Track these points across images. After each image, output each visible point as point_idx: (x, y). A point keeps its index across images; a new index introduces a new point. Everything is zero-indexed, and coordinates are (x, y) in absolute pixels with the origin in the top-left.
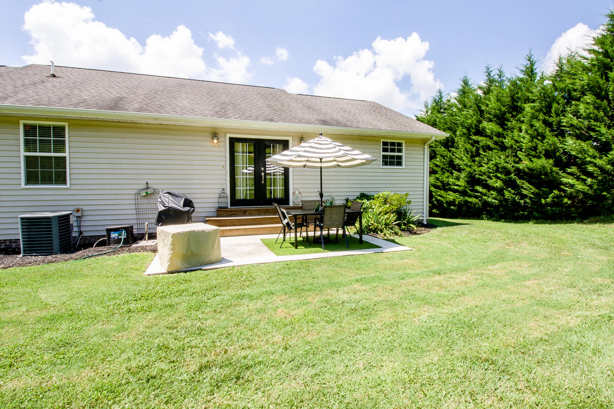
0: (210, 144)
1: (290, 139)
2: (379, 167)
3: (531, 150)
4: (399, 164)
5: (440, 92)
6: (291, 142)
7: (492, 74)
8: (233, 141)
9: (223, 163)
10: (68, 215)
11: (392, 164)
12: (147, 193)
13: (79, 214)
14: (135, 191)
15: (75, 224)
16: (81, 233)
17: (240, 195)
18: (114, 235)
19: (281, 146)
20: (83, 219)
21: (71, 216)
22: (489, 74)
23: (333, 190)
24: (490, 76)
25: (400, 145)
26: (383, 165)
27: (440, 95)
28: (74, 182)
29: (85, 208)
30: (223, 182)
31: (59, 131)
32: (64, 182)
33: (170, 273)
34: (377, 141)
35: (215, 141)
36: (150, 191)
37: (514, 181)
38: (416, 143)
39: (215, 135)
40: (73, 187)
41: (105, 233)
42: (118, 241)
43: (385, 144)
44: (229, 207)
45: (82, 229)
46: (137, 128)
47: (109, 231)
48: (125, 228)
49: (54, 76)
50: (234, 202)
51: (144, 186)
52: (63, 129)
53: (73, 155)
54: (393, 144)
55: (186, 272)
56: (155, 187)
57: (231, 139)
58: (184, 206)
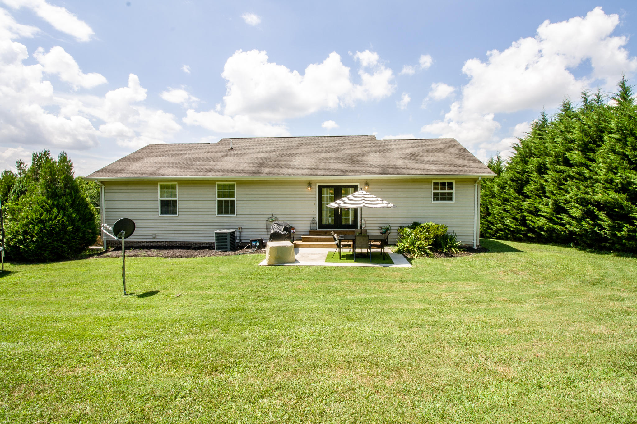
0: (306, 190)
1: (358, 184)
2: (430, 202)
3: (607, 182)
4: (451, 199)
5: (543, 116)
6: (359, 186)
7: (589, 99)
8: (321, 188)
9: (314, 202)
10: (235, 232)
11: (443, 199)
12: (272, 220)
13: (240, 231)
14: (266, 219)
15: (238, 236)
16: (241, 240)
17: (325, 222)
18: (254, 243)
19: (353, 189)
20: (242, 233)
22: (586, 100)
23: (390, 219)
24: (587, 101)
25: (451, 184)
26: (434, 200)
27: (544, 118)
28: (238, 213)
29: (243, 227)
30: (314, 213)
31: (232, 187)
32: (234, 213)
33: (269, 265)
34: (428, 182)
35: (309, 188)
36: (274, 219)
37: (593, 212)
39: (310, 184)
40: (237, 216)
41: (250, 242)
42: (255, 247)
43: (435, 184)
44: (318, 229)
45: (242, 238)
46: (268, 183)
47: (252, 241)
48: (259, 240)
49: (232, 149)
50: (321, 226)
51: (271, 216)
52: (234, 185)
53: (238, 199)
54: (443, 184)
55: (276, 266)
56: (276, 216)
57: (319, 186)
58: (283, 231)
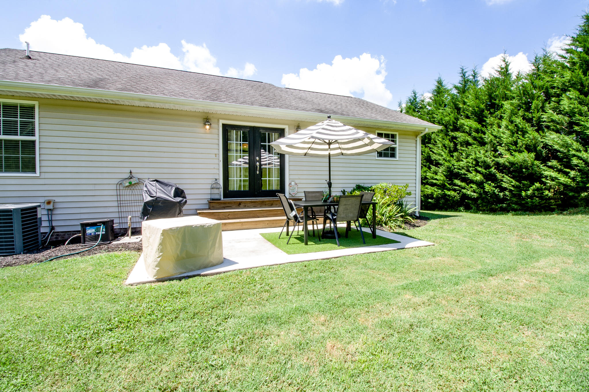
0: (202, 130)
1: (286, 127)
2: (373, 158)
3: (512, 144)
4: (393, 155)
5: (414, 93)
6: (287, 131)
7: (467, 75)
8: (227, 129)
9: (216, 152)
10: (35, 208)
11: (386, 155)
12: (130, 183)
13: (51, 207)
14: (116, 181)
15: (45, 218)
16: (53, 228)
17: (234, 186)
18: (90, 231)
19: (277, 135)
20: (55, 212)
21: (39, 209)
22: (464, 75)
24: (465, 76)
25: (394, 136)
26: (377, 157)
27: (415, 96)
28: (44, 169)
29: (57, 200)
30: (216, 171)
31: (28, 111)
32: (34, 170)
33: (159, 281)
35: (208, 127)
36: (133, 181)
37: (494, 175)
38: (409, 135)
39: (207, 120)
40: (43, 175)
41: (79, 228)
42: (95, 238)
44: (222, 199)
45: (54, 224)
47: (85, 226)
48: (104, 223)
51: (127, 176)
52: (32, 108)
53: (43, 139)
54: (387, 135)
55: (180, 279)
56: (140, 176)
57: (224, 126)
58: (175, 196)
